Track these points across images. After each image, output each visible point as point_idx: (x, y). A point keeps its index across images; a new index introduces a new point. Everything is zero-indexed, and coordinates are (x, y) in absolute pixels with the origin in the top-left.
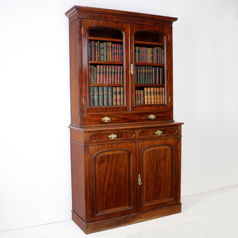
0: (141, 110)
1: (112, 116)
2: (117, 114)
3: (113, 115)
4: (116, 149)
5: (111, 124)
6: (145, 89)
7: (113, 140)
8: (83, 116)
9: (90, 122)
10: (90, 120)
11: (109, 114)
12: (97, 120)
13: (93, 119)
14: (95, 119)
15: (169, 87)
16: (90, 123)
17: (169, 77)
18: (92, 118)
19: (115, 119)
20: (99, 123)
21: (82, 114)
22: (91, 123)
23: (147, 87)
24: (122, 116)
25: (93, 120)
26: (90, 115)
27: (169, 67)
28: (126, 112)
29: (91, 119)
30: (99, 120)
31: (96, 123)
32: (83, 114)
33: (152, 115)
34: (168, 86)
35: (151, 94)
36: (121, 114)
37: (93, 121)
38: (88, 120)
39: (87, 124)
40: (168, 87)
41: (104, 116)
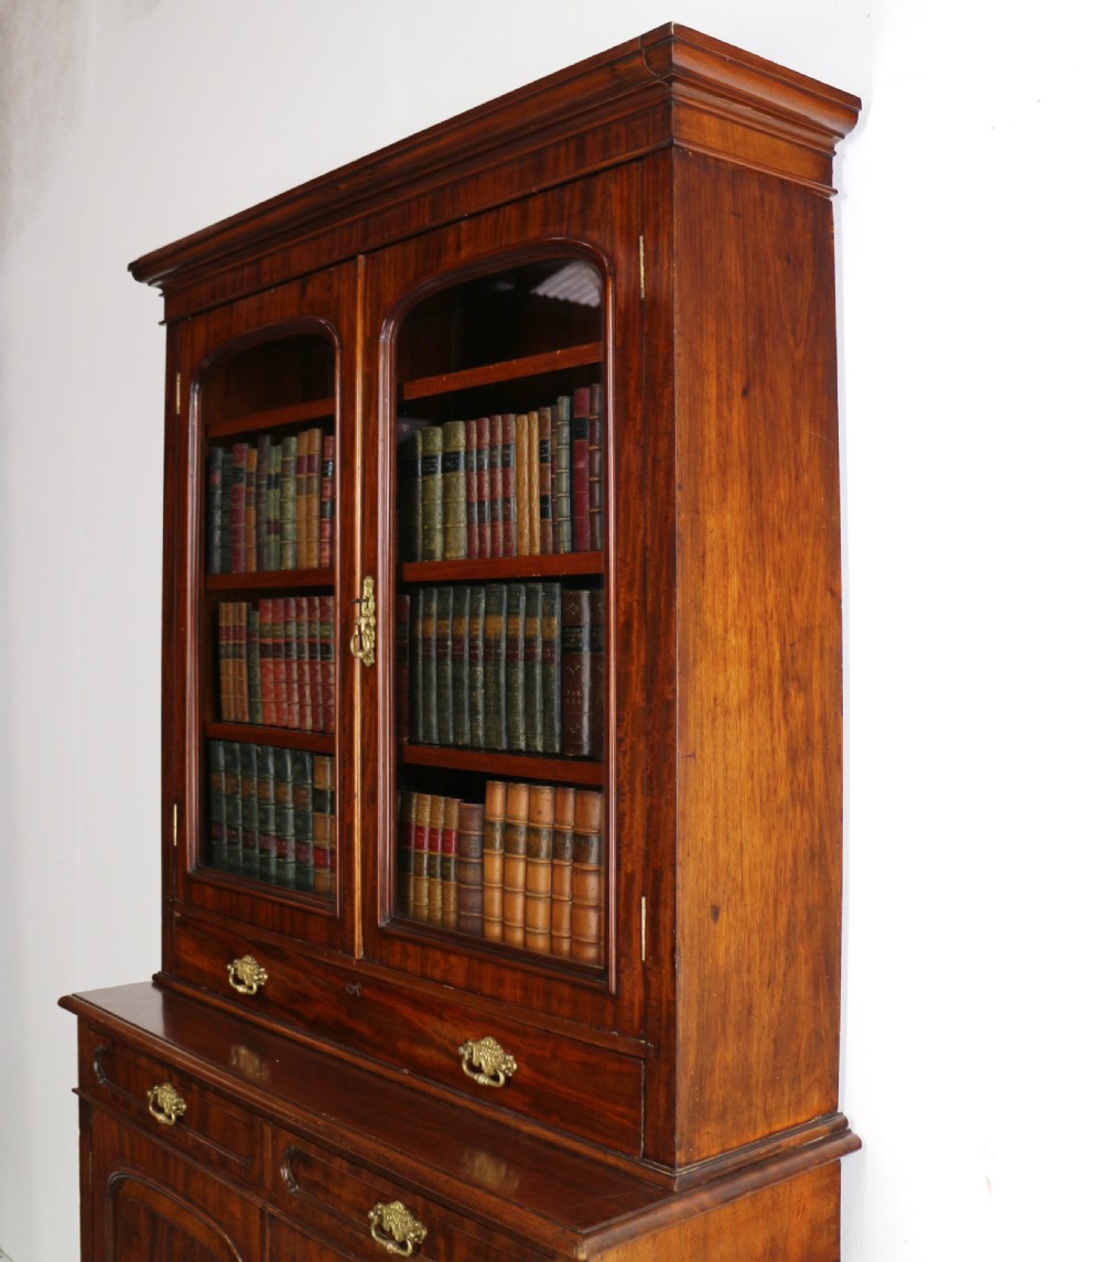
0: (424, 976)
4: (181, 1195)
6: (497, 795)
15: (639, 798)
17: (637, 696)
21: (168, 902)
22: (198, 976)
23: (511, 779)
27: (637, 584)
28: (337, 960)
32: (173, 905)
33: (489, 1042)
34: (633, 790)
35: (532, 852)
39: (185, 970)
40: (632, 799)
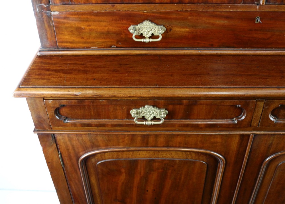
1: (175, 19)
2: (199, 14)
3: (181, 17)
4: (161, 147)
5: (166, 47)
7: (146, 126)
8: (49, 17)
9: (83, 38)
10: (79, 30)
11: (161, 13)
12: (108, 33)
13: (93, 27)
14: (99, 29)
16: (82, 40)
18: (89, 26)
19: (187, 30)
20: (118, 42)
21: (42, 8)
22: (85, 43)
24: (221, 22)
25: (91, 30)
26: (77, 13)
28: (241, 8)
29: (83, 27)
30: (118, 33)
31: (104, 40)
32: (48, 9)
36: (218, 13)
37: (94, 35)
38: (71, 31)
39: (71, 43)
41: (137, 19)
